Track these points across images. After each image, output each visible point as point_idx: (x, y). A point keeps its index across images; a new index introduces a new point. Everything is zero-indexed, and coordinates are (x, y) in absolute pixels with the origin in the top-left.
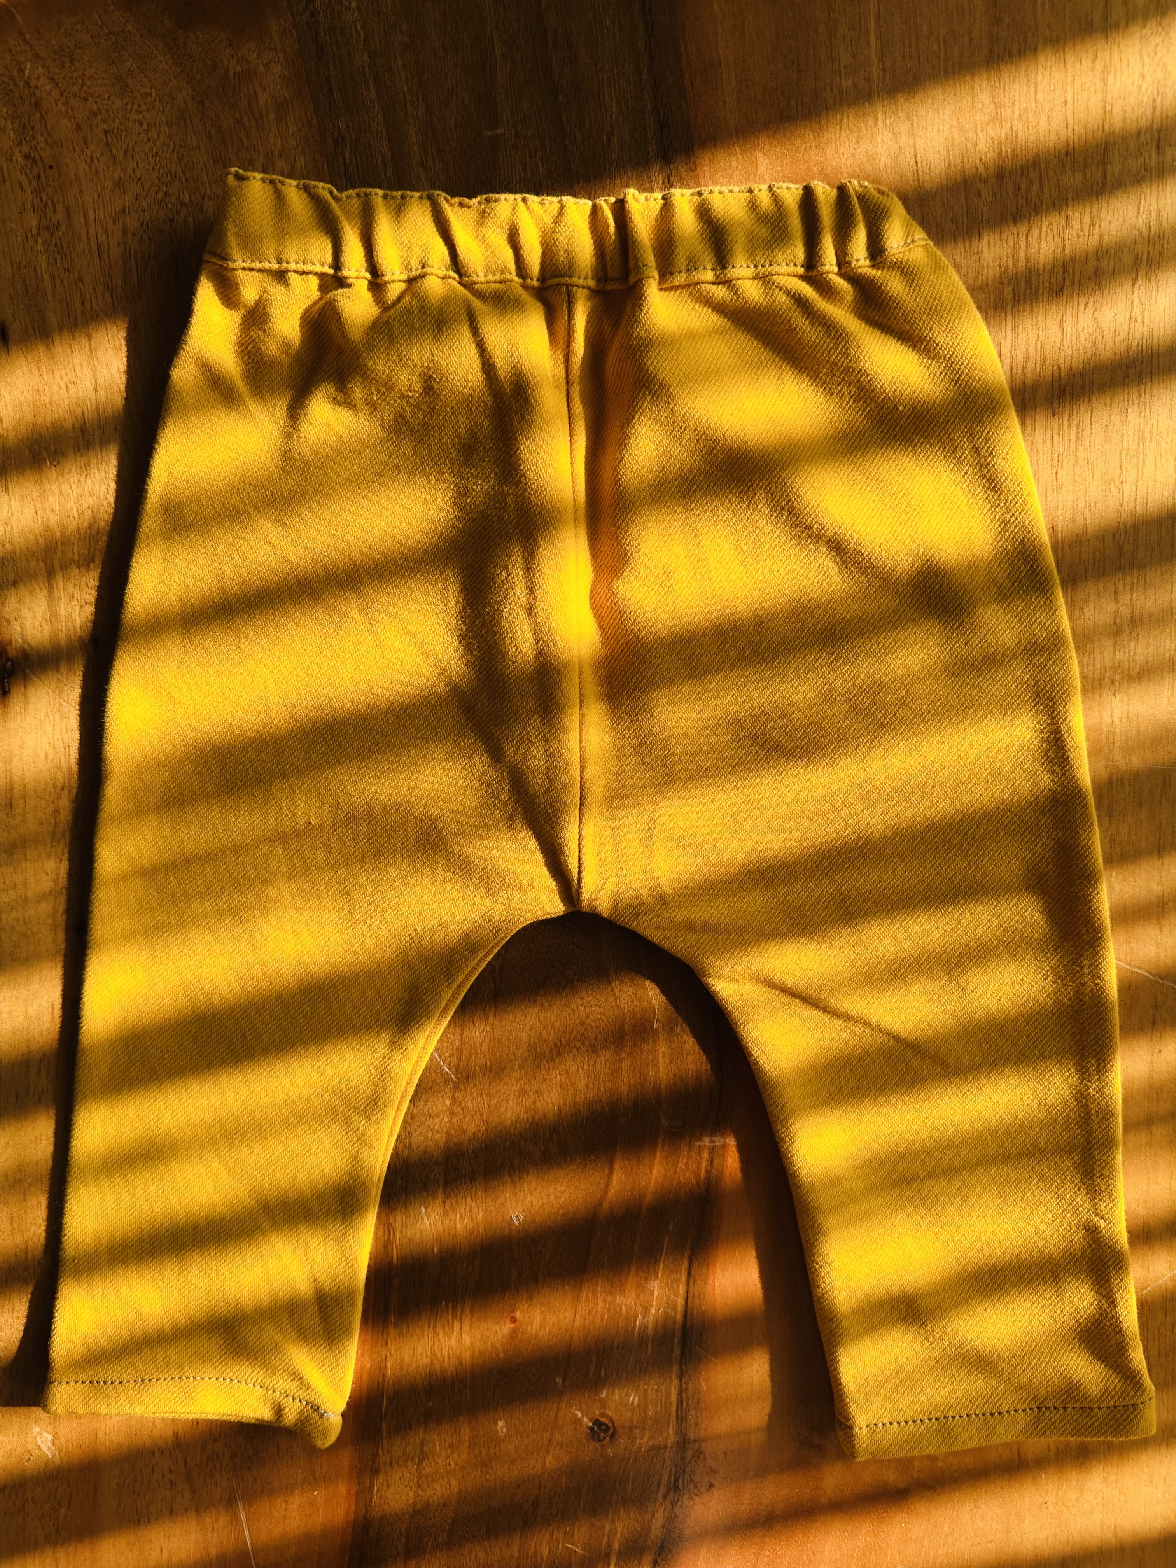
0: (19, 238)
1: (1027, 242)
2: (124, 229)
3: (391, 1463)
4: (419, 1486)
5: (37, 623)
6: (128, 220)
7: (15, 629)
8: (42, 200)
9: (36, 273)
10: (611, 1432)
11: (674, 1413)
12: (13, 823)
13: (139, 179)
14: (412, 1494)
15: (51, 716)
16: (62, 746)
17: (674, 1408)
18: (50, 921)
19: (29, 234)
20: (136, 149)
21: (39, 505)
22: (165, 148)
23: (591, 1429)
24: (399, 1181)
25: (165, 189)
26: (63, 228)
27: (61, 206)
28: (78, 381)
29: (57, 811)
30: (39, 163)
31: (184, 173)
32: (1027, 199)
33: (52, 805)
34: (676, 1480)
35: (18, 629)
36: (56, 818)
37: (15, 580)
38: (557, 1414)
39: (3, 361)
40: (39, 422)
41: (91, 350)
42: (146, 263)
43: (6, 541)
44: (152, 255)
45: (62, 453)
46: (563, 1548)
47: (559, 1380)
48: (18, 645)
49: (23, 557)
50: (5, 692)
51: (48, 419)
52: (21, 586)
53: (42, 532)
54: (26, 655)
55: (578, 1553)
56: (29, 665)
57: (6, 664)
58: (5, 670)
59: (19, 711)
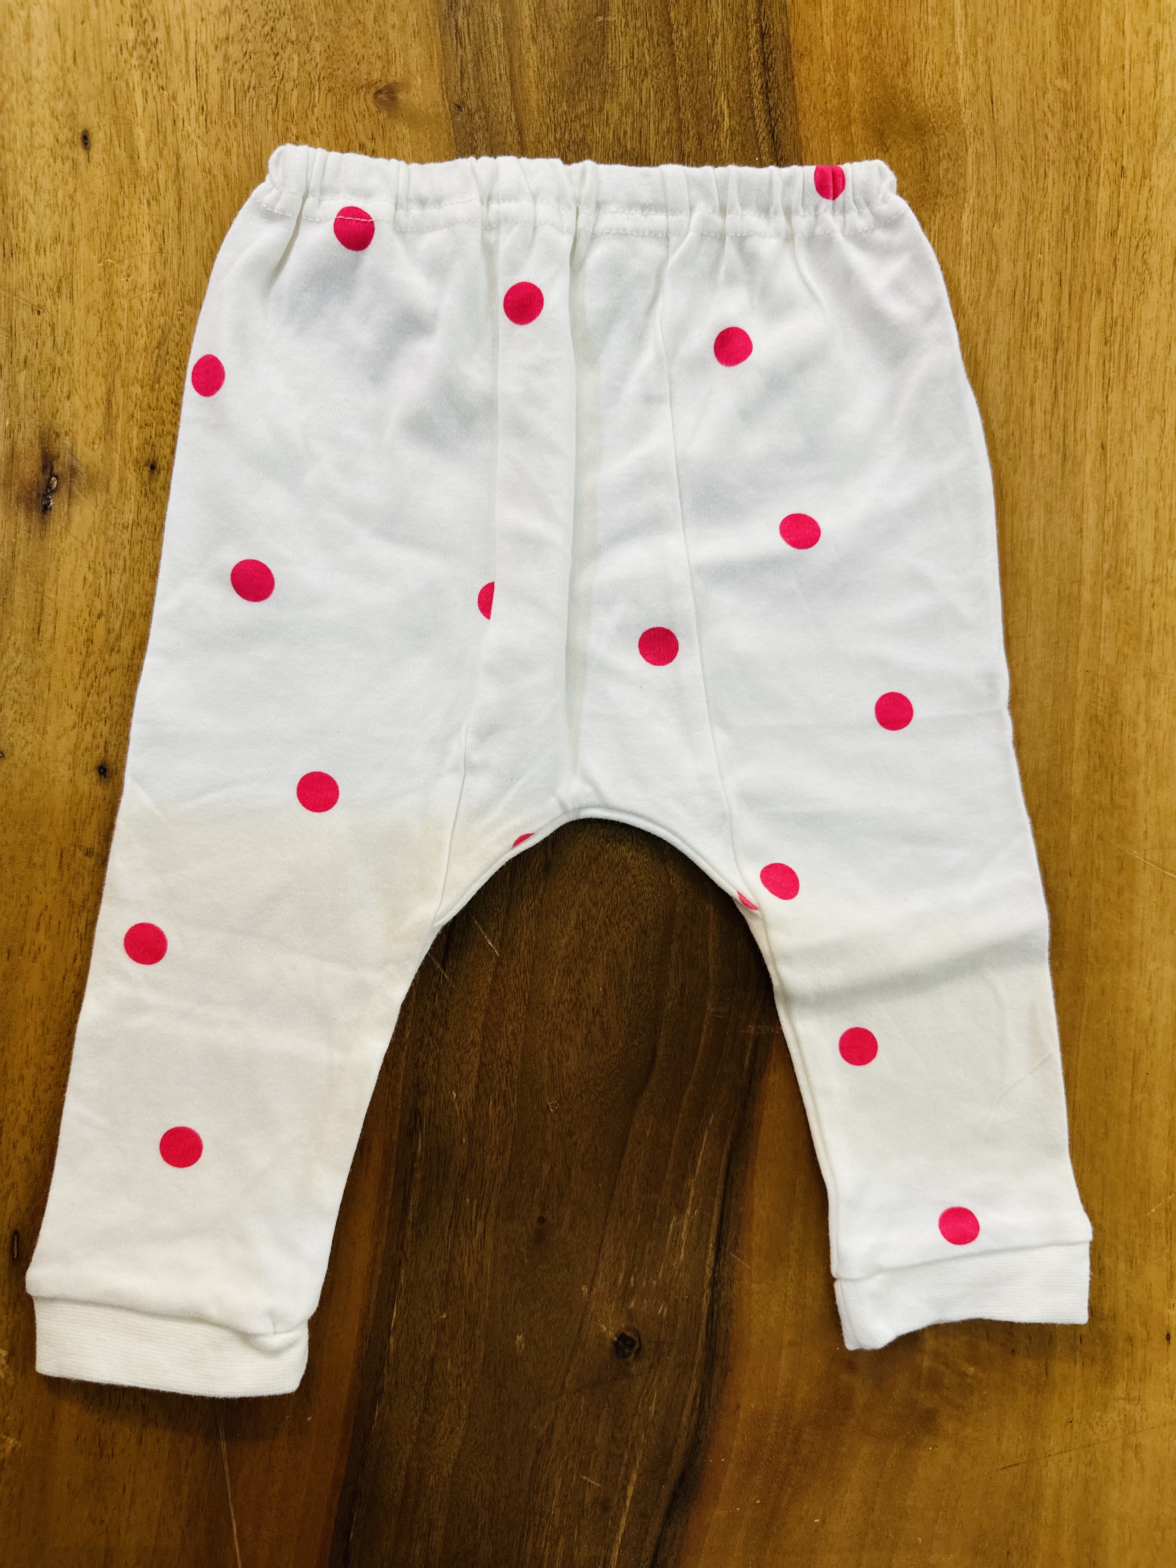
0: (113, 49)
1: (1087, 185)
2: (225, 56)
4: (425, 1409)
5: (90, 440)
6: (231, 48)
7: (64, 444)
8: (141, 15)
9: (127, 86)
10: (637, 1347)
11: (703, 1327)
12: (39, 649)
13: (246, 11)
14: (416, 1420)
15: (95, 538)
16: (103, 571)
17: (704, 1321)
18: (69, 759)
19: (124, 48)
21: (105, 318)
23: (616, 1344)
24: (431, 1062)
25: (271, 24)
26: (161, 46)
27: (162, 24)
28: (161, 198)
29: (90, 641)
31: (293, 11)
32: (1088, 148)
33: (84, 633)
34: (702, 1402)
35: (68, 443)
37: (70, 392)
38: (581, 1327)
39: (82, 168)
40: (114, 234)
41: (178, 169)
42: (245, 93)
43: (65, 351)
44: (252, 85)
45: (136, 268)
46: (577, 1481)
47: (585, 1289)
48: (66, 460)
49: (82, 370)
50: (46, 509)
51: (125, 232)
52: (76, 399)
53: (106, 346)
54: (73, 472)
55: (593, 1485)
56: (76, 482)
57: (50, 479)
58: (49, 486)
59: (59, 530)
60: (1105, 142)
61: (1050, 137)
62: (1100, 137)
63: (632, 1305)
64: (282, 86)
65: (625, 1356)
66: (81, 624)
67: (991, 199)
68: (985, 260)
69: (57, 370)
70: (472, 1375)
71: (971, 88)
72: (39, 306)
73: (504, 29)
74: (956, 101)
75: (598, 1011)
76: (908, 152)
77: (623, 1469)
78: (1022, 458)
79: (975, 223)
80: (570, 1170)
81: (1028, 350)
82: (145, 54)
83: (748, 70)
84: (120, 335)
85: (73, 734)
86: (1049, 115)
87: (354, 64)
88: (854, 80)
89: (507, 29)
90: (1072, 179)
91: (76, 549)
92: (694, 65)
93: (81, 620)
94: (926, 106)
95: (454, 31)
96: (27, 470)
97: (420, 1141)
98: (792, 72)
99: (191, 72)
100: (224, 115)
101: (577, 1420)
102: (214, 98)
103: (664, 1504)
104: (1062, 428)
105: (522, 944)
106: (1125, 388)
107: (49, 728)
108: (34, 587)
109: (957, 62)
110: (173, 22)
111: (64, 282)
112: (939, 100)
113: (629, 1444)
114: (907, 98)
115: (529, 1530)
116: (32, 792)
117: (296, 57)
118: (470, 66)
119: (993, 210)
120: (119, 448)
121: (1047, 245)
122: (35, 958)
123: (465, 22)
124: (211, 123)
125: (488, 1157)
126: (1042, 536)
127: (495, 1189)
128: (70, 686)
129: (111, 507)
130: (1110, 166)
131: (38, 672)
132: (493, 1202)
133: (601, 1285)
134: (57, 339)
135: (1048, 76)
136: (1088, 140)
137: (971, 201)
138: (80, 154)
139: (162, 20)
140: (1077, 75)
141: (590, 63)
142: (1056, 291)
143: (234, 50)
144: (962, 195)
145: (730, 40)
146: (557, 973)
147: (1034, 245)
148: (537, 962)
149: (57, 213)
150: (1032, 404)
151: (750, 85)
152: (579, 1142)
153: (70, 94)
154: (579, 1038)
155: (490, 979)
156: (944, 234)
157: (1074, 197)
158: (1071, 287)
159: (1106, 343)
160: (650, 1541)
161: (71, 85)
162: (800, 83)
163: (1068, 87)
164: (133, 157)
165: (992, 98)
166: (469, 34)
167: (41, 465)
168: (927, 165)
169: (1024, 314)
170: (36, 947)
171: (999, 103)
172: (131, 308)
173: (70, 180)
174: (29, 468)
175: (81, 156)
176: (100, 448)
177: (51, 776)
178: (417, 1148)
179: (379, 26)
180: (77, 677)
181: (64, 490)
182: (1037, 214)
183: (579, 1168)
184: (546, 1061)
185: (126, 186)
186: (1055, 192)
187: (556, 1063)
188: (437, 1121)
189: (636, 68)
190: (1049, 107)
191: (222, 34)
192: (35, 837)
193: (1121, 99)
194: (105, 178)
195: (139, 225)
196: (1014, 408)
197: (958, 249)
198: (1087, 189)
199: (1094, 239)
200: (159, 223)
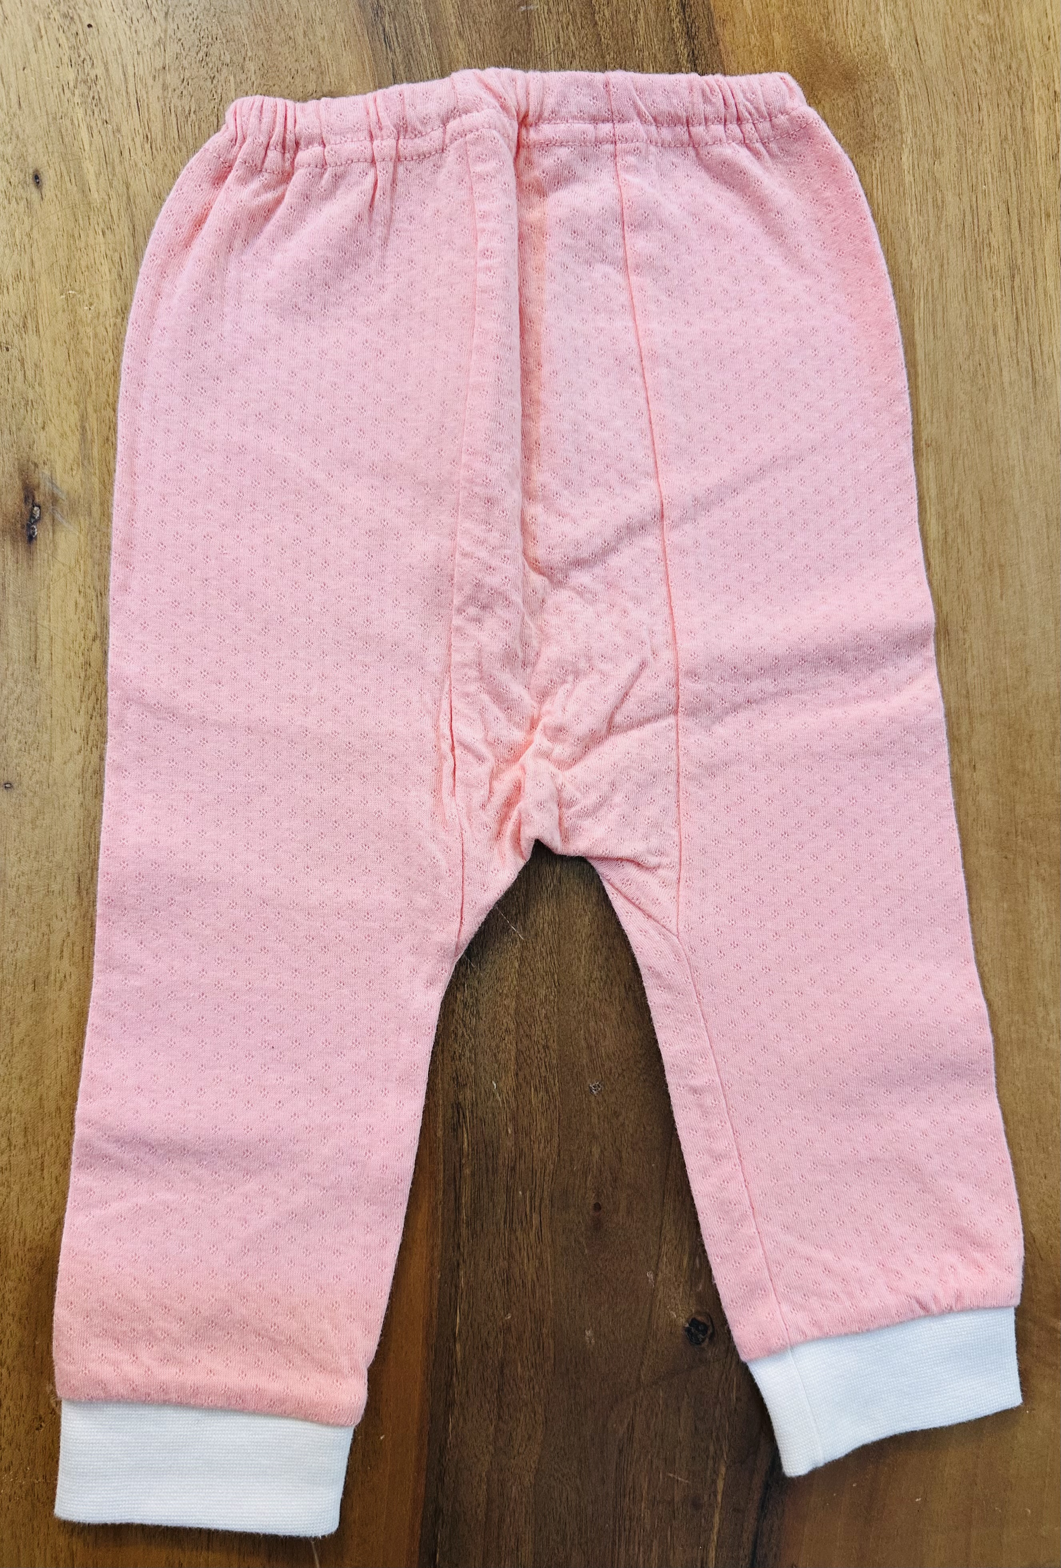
0: (55, 90)
1: (1022, 114)
2: (163, 85)
3: (467, 1392)
4: (500, 1418)
5: (68, 467)
6: (168, 77)
7: (43, 473)
8: (79, 56)
9: (72, 123)
10: (709, 1332)
12: (38, 677)
13: (180, 40)
14: (492, 1429)
15: (82, 562)
16: (94, 594)
18: (78, 783)
19: (66, 88)
20: (177, 13)
21: (72, 347)
22: (205, 12)
23: (688, 1330)
24: (468, 1054)
25: (205, 49)
26: (101, 82)
27: (100, 61)
28: (115, 227)
30: (78, 22)
31: (225, 36)
32: (1018, 77)
33: (81, 658)
35: (47, 472)
36: (86, 670)
37: (44, 423)
38: (650, 1316)
39: (36, 206)
40: (73, 266)
41: (129, 198)
42: (186, 117)
43: (36, 384)
44: (193, 110)
45: (98, 296)
46: (664, 1479)
47: (650, 1275)
48: (47, 489)
49: (54, 400)
50: (31, 538)
51: (83, 263)
52: (51, 429)
53: (75, 374)
54: (55, 500)
55: (681, 1482)
56: (59, 509)
57: (32, 509)
58: (32, 516)
59: (46, 558)
60: (1034, 70)
61: (978, 71)
62: (1030, 66)
64: (221, 107)
65: (699, 1343)
66: (77, 648)
67: (929, 138)
68: (929, 197)
69: (30, 403)
70: (544, 1376)
71: (895, 33)
72: (7, 343)
73: (431, 29)
74: (882, 48)
75: (630, 986)
76: (840, 102)
77: (711, 1462)
78: (992, 386)
79: (916, 163)
80: (620, 1152)
81: (984, 280)
82: (86, 91)
83: (673, 40)
84: (88, 363)
85: (80, 758)
86: (976, 50)
87: (289, 79)
88: (778, 38)
89: (433, 29)
90: (1007, 109)
91: (65, 575)
92: (620, 41)
93: (76, 645)
94: (853, 56)
95: (383, 37)
96: (9, 503)
97: (465, 1136)
98: (716, 38)
99: (132, 105)
100: (168, 141)
101: (657, 1415)
102: (157, 127)
103: (757, 1496)
104: (1028, 353)
105: (546, 925)
107: (55, 754)
108: (27, 616)
109: (878, 10)
110: (111, 58)
111: (29, 317)
112: (864, 48)
113: (714, 1434)
114: (832, 50)
115: (620, 1535)
116: (44, 819)
117: (232, 78)
118: (401, 67)
119: (931, 148)
120: (97, 471)
121: (990, 175)
122: (61, 988)
123: (392, 25)
124: (157, 150)
125: (536, 1146)
126: (1022, 461)
127: (547, 1178)
128: (72, 711)
129: (95, 530)
130: (1043, 92)
131: (39, 700)
132: (546, 1193)
133: (666, 1270)
134: (27, 372)
135: (970, 12)
136: (1018, 69)
137: (909, 142)
138: (33, 194)
139: (99, 57)
140: (998, 9)
141: (518, 52)
142: (1005, 220)
143: (172, 79)
144: (899, 137)
145: (652, 15)
146: (584, 952)
147: (977, 178)
148: (562, 942)
149: (16, 252)
150: (995, 333)
151: (677, 55)
152: (627, 1122)
153: (18, 137)
154: (613, 1016)
155: (517, 964)
156: (886, 177)
157: (1011, 126)
158: (1019, 214)
160: (747, 1537)
161: (19, 129)
162: (725, 47)
163: (991, 21)
164: (85, 191)
165: (916, 40)
166: (397, 38)
167: (23, 496)
168: (861, 112)
169: (976, 246)
170: (62, 975)
171: (924, 45)
172: (96, 336)
173: (26, 218)
174: (12, 501)
175: (35, 195)
176: (78, 475)
177: (62, 802)
178: (463, 1143)
179: (309, 40)
180: (78, 701)
181: (47, 519)
182: (975, 147)
183: (629, 1150)
184: (583, 1042)
185: (81, 219)
186: (992, 123)
187: (594, 1044)
188: (480, 1114)
189: (563, 51)
190: (974, 42)
191: (159, 66)
192: (51, 865)
193: (1044, 26)
194: (60, 214)
195: (96, 255)
196: (978, 338)
197: (902, 189)
198: (1023, 117)
199: (1036, 165)
200: (115, 250)
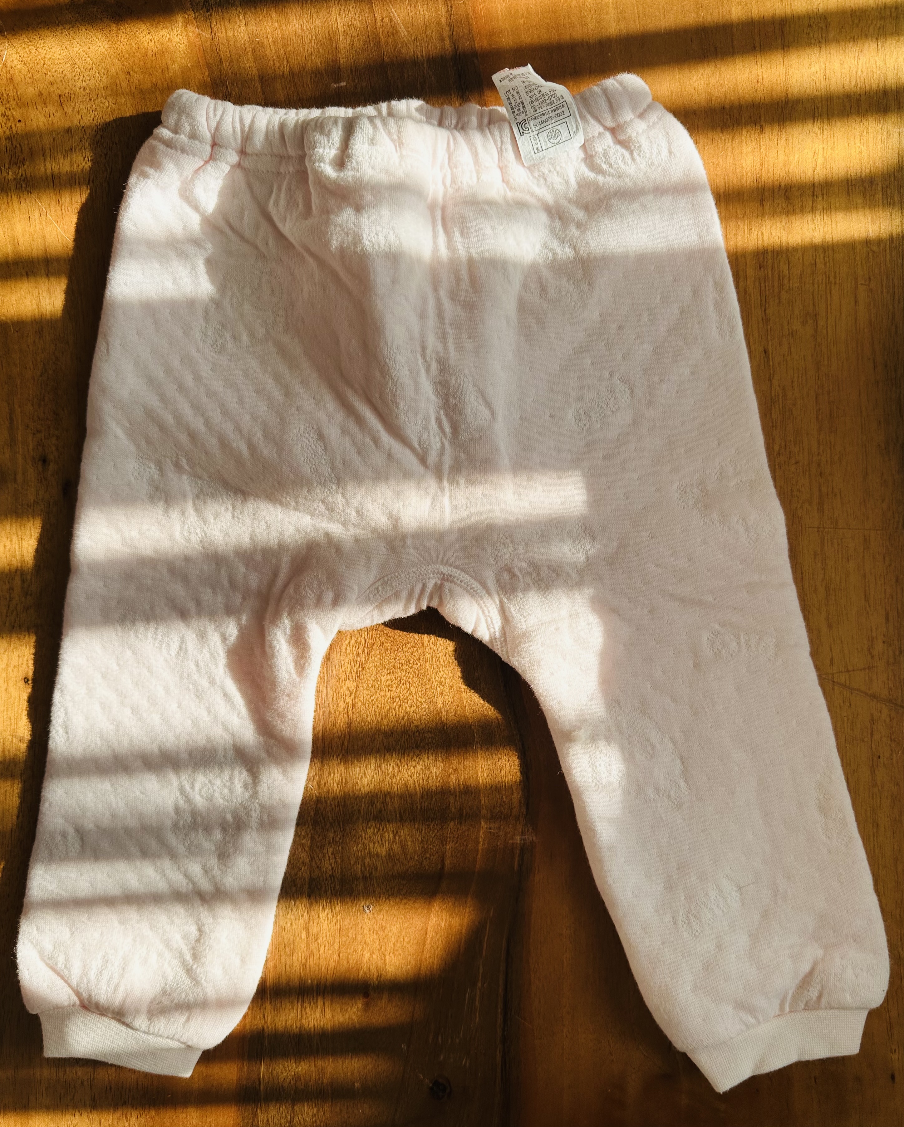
8: (12, 144)
10: (448, 1091)
11: (499, 1076)
17: (499, 1070)
23: (431, 1089)
25: (101, 133)
26: (27, 163)
30: (11, 119)
38: (404, 1076)
44: (91, 179)
47: (404, 1047)
63: (442, 1058)
65: (439, 1098)
70: (324, 1114)
75: (397, 832)
80: (385, 956)
82: (17, 170)
84: (15, 371)
99: (49, 178)
105: (335, 784)
106: (780, 302)
110: (34, 144)
120: (21, 451)
124: (65, 211)
125: (322, 947)
129: (18, 493)
133: (417, 1044)
139: (26, 144)
143: (77, 157)
146: (363, 805)
152: (390, 934)
155: (312, 813)
159: (760, 268)
172: (21, 351)
176: (8, 452)
183: (391, 954)
184: (359, 873)
187: (367, 875)
188: (281, 923)
191: (67, 147)
